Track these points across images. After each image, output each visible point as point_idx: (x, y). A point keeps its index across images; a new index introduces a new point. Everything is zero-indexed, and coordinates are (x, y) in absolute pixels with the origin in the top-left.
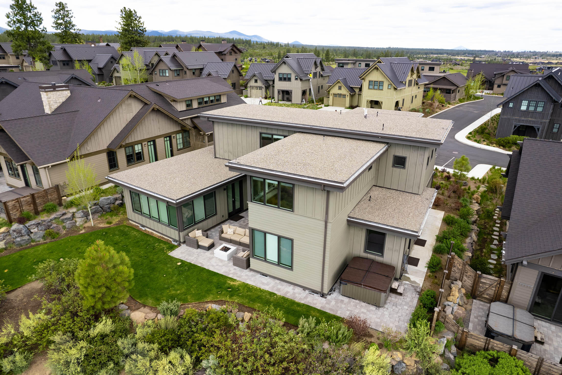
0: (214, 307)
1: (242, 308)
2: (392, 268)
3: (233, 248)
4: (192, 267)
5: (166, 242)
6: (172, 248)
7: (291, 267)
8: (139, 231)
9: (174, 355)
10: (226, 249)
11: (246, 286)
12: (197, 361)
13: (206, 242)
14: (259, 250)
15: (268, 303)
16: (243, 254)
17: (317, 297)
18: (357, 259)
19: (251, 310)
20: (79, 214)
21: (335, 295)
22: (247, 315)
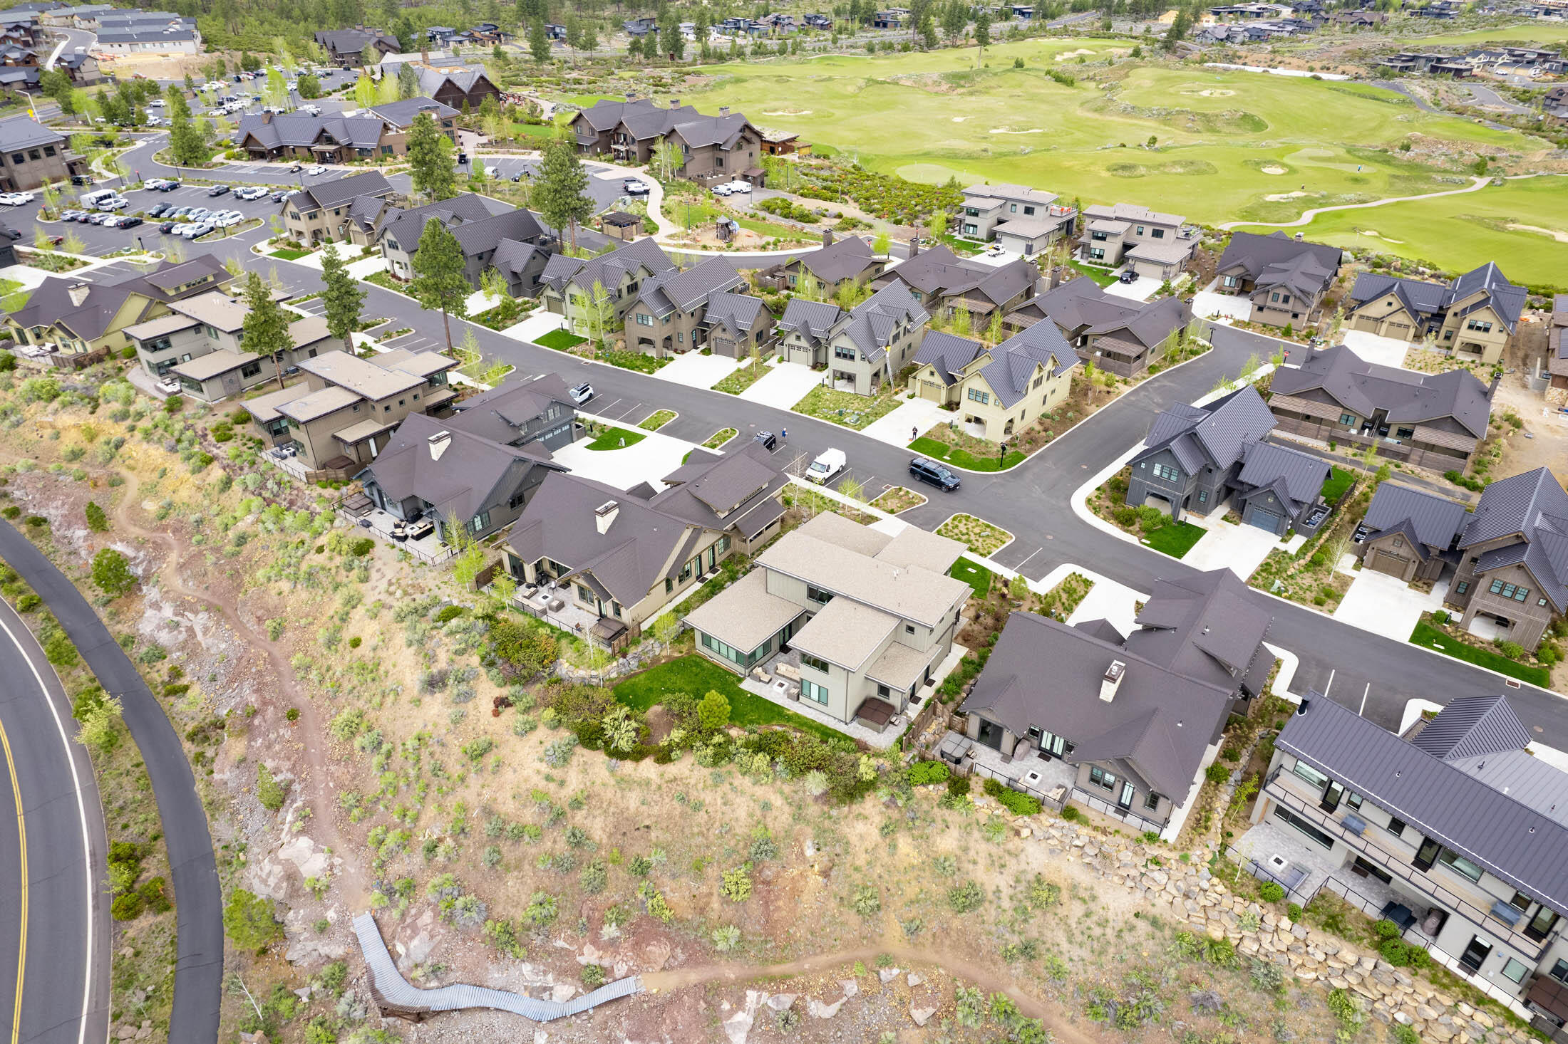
0: (778, 729)
1: (796, 730)
2: (892, 708)
3: (786, 685)
4: (758, 698)
5: (734, 675)
6: (740, 680)
7: (826, 704)
8: (708, 661)
9: (760, 755)
10: (781, 685)
11: (797, 715)
12: (773, 759)
13: (766, 678)
14: (806, 691)
15: (811, 727)
16: (795, 691)
17: (843, 725)
18: (873, 699)
19: (801, 731)
20: (657, 645)
21: (854, 723)
22: (798, 735)
